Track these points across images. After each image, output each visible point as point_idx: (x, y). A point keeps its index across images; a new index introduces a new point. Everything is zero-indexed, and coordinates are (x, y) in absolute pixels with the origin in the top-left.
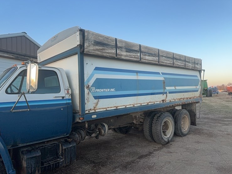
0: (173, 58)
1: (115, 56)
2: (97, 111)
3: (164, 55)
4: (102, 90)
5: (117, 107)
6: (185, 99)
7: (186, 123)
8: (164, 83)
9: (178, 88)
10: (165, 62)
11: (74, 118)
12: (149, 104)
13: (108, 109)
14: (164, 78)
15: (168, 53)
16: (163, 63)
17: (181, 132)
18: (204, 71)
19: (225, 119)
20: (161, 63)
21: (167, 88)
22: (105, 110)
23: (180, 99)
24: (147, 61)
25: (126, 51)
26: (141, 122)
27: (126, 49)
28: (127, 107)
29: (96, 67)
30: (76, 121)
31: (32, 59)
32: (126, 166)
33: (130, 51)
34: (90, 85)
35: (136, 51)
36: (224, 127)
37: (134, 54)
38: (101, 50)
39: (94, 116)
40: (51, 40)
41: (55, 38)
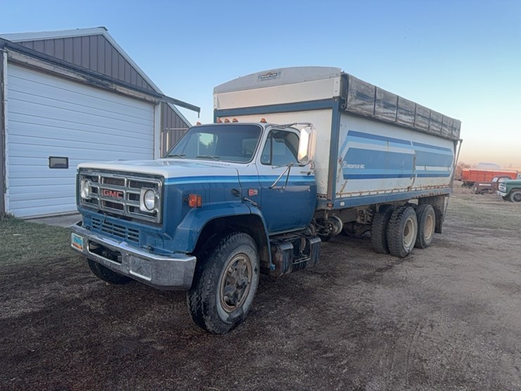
0: (430, 119)
1: (372, 114)
2: (343, 196)
3: (421, 114)
4: (353, 166)
5: (361, 193)
6: (433, 188)
7: (429, 228)
8: (414, 160)
9: (429, 168)
10: (421, 124)
11: (317, 203)
12: (394, 191)
13: (353, 195)
14: (416, 151)
15: (425, 110)
16: (418, 125)
17: (423, 241)
18: (461, 141)
19: (475, 228)
20: (417, 127)
21: (417, 168)
22: (349, 196)
23: (426, 188)
24: (402, 123)
25: (384, 107)
26: (368, 222)
27: (384, 103)
28: (372, 193)
29: (349, 131)
30: (319, 208)
31: (114, 87)
32: (368, 279)
33: (387, 106)
34: (343, 157)
35: (393, 106)
36: (479, 240)
37: (391, 112)
38: (362, 105)
39: (342, 204)
40: (259, 77)
41: (271, 75)
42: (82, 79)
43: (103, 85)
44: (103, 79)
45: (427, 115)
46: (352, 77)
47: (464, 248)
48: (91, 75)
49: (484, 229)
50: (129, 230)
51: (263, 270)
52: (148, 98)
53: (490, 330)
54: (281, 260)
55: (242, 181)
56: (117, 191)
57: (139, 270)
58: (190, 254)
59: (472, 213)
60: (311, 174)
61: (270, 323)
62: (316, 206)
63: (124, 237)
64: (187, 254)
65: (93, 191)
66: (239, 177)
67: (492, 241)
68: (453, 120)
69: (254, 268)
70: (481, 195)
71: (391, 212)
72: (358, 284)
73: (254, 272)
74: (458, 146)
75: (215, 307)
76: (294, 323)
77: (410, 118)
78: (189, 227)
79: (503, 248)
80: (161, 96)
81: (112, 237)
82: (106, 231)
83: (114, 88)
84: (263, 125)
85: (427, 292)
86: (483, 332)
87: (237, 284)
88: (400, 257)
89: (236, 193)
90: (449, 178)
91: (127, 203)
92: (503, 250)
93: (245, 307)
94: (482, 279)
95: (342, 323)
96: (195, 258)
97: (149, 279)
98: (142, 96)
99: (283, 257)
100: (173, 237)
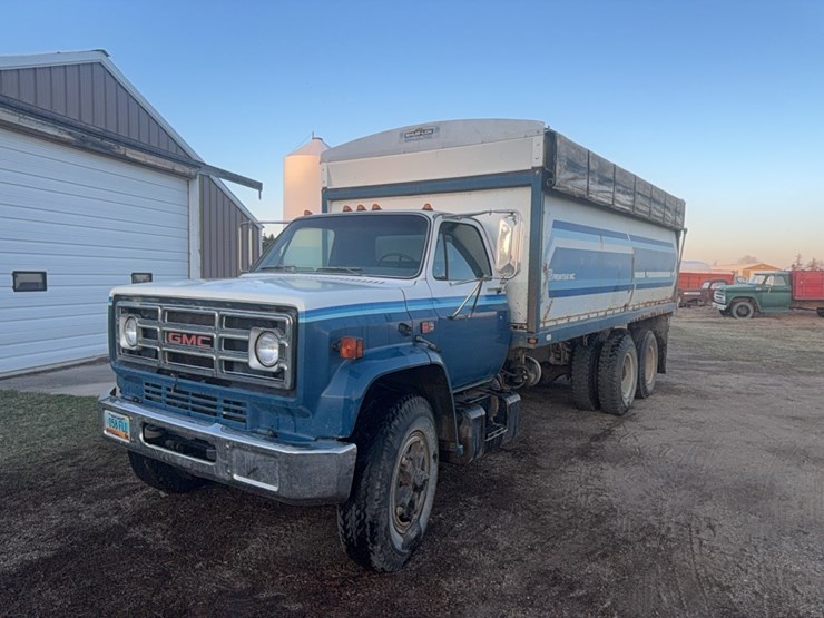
0: (652, 199)
1: (585, 193)
3: (641, 192)
4: (560, 277)
5: (569, 318)
6: (652, 304)
8: (632, 262)
9: (651, 275)
10: (641, 207)
11: (511, 339)
12: (608, 313)
13: (559, 322)
14: (635, 249)
15: (646, 185)
16: (638, 209)
17: (645, 387)
18: (685, 231)
19: (701, 362)
20: (637, 212)
21: (637, 275)
22: (554, 323)
23: (645, 305)
24: (620, 206)
25: (600, 183)
26: (566, 362)
27: (599, 176)
28: (582, 318)
29: (555, 221)
30: (514, 347)
31: (122, 150)
32: (584, 454)
33: (603, 181)
34: (548, 263)
35: (609, 180)
36: (715, 379)
37: (608, 189)
38: (573, 179)
39: (549, 337)
40: (401, 135)
41: (422, 132)
42: (67, 137)
43: (103, 147)
44: (104, 137)
45: (647, 193)
46: (560, 135)
47: (701, 395)
48: (83, 130)
49: (713, 362)
50: (226, 402)
51: (444, 455)
52: (179, 168)
53: (796, 527)
54: (470, 436)
55: (410, 308)
56: (197, 336)
57: (252, 473)
58: (346, 441)
59: (686, 338)
60: (503, 292)
61: (463, 545)
62: (510, 345)
63: (215, 414)
64: (339, 440)
65: (145, 336)
66: (405, 302)
67: (735, 381)
68: (677, 199)
69: (432, 454)
70: (687, 310)
71: (602, 344)
72: (572, 464)
73: (432, 460)
74: (681, 238)
75: (387, 528)
76: (503, 542)
77: (628, 198)
78: (342, 393)
79: (755, 391)
80: (199, 165)
81: (189, 415)
82: (175, 405)
83: (122, 152)
84: (430, 214)
85: (679, 470)
86: (788, 531)
87: (414, 484)
88: (618, 415)
89: (405, 330)
90: (672, 288)
91: (218, 355)
92: (756, 394)
93: (423, 521)
94: (748, 443)
95: (575, 534)
96: (354, 446)
97: (274, 488)
98: (168, 165)
99: (474, 431)
100: (314, 413)
